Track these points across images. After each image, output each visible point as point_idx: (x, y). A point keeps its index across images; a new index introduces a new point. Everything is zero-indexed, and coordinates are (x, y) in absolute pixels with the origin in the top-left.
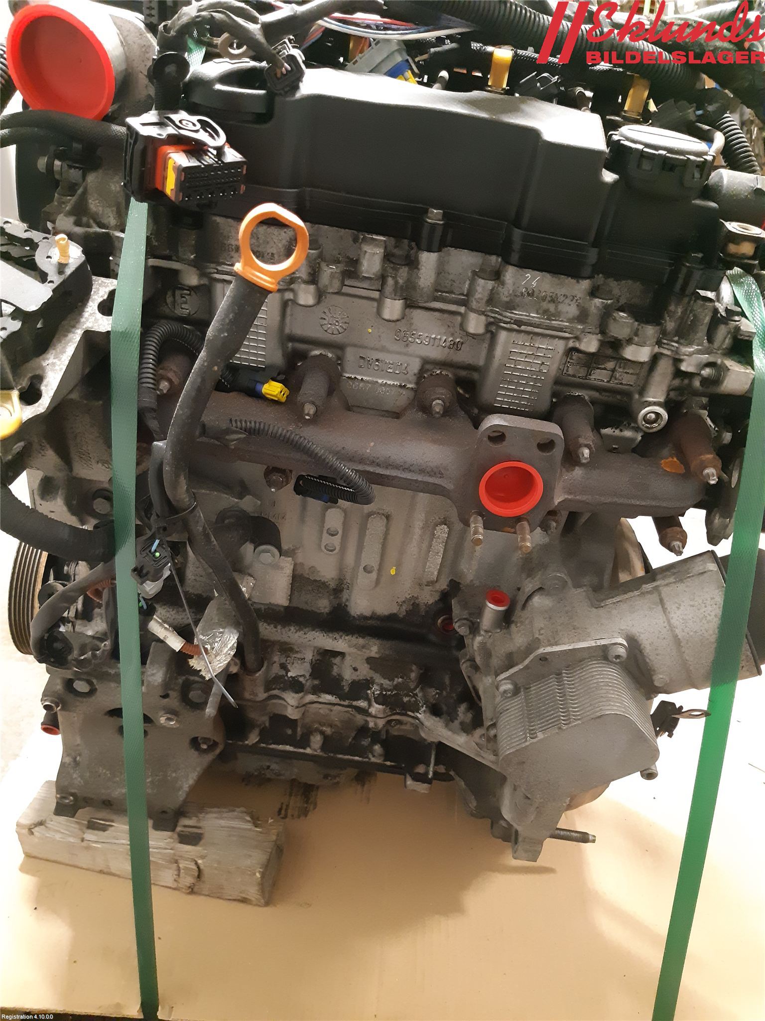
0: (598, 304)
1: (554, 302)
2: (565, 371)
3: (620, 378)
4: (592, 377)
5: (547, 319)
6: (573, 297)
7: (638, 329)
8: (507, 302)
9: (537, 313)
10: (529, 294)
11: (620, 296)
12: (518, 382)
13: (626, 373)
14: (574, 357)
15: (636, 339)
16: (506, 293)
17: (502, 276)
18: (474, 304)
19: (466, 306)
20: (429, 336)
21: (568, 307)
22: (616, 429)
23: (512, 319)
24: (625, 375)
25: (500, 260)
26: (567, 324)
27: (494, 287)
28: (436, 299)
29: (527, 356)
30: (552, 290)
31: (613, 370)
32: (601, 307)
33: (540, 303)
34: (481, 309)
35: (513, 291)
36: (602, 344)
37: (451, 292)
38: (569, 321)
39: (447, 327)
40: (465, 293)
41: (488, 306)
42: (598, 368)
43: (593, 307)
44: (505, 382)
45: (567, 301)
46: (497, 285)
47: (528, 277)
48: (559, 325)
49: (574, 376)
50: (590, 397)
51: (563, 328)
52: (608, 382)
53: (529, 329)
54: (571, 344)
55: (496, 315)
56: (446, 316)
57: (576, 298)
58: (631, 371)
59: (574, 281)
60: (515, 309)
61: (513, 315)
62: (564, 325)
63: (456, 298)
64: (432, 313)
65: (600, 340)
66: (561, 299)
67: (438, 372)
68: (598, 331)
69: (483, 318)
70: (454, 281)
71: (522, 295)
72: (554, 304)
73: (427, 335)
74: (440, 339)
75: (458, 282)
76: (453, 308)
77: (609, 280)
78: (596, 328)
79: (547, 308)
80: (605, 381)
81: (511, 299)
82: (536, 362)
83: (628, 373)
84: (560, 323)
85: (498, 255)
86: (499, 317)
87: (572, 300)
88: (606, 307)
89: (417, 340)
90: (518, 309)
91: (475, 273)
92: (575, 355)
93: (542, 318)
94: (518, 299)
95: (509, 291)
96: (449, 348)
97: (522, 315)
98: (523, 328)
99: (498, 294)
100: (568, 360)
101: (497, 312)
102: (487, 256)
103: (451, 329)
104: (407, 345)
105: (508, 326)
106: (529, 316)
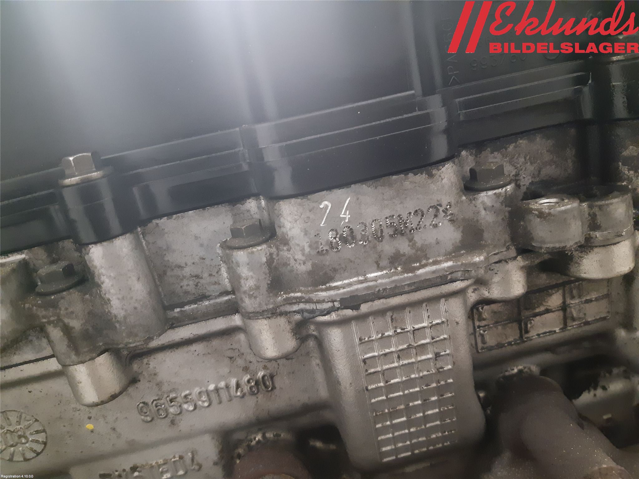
0: (489, 203)
1: (402, 234)
2: (480, 345)
3: (581, 315)
4: (533, 333)
5: (405, 271)
6: (435, 208)
7: (593, 217)
8: (310, 273)
9: (380, 268)
10: (345, 240)
11: (517, 175)
12: (407, 407)
13: (588, 301)
14: (485, 315)
15: (598, 234)
16: (299, 256)
17: (277, 230)
18: (249, 304)
19: (239, 313)
20: (204, 389)
21: (435, 231)
22: (595, 389)
23: (333, 301)
24: (587, 305)
25: (263, 202)
26: (450, 264)
27: (271, 254)
28: (174, 324)
29: (400, 354)
30: (387, 213)
31: (564, 308)
32: (498, 205)
33: (375, 247)
34: (265, 308)
35: (310, 246)
36: (529, 271)
37: (204, 297)
38: (449, 256)
39: (227, 361)
40: (229, 289)
41: (276, 295)
42: (536, 315)
43: (483, 212)
44: (383, 417)
45: (427, 221)
46: (274, 250)
47: (327, 207)
48: (434, 272)
49: (500, 346)
50: (538, 365)
51: (446, 276)
52: (563, 329)
53: (379, 304)
54: (472, 297)
55: (302, 306)
56: (216, 343)
57: (441, 209)
58: (594, 296)
59: (421, 178)
60: (332, 279)
61: (332, 293)
62: (443, 269)
63: (215, 305)
64: (186, 349)
65: (522, 268)
66: (414, 221)
67: (259, 437)
68: (513, 252)
69: (282, 321)
70: (197, 276)
71: (332, 248)
72: (404, 238)
73: (197, 390)
74: (227, 387)
75: (205, 275)
76: (219, 324)
77: (484, 154)
78: (508, 248)
79: (394, 251)
80: (557, 330)
81: (314, 265)
82: (424, 357)
83: (590, 301)
84: (434, 268)
85: (256, 196)
86: (309, 306)
87: (436, 216)
88: (508, 200)
89: (185, 406)
90: (338, 276)
91: (225, 246)
92: (486, 311)
93: (395, 274)
94: (328, 257)
95: (303, 250)
96: (252, 394)
97: (350, 285)
98: (365, 308)
99: (286, 264)
100: (477, 323)
101: (299, 300)
102: (239, 206)
103: (240, 362)
104: (173, 422)
105: (333, 316)
106: (366, 280)
